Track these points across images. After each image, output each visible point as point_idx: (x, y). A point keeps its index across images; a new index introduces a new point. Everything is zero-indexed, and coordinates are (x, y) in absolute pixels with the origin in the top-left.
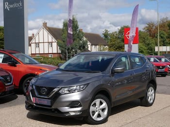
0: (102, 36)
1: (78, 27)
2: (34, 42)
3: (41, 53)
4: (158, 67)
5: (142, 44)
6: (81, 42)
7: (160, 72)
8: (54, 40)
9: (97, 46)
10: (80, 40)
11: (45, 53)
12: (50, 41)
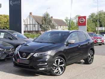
3: (28, 30)
8: (36, 23)
9: (62, 26)
11: (31, 30)
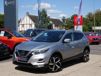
0: (62, 20)
1: (47, 15)
2: (21, 24)
3: (25, 30)
4: (94, 39)
5: (85, 25)
6: (49, 24)
7: (95, 42)
8: (33, 23)
10: (48, 23)
12: (31, 23)
